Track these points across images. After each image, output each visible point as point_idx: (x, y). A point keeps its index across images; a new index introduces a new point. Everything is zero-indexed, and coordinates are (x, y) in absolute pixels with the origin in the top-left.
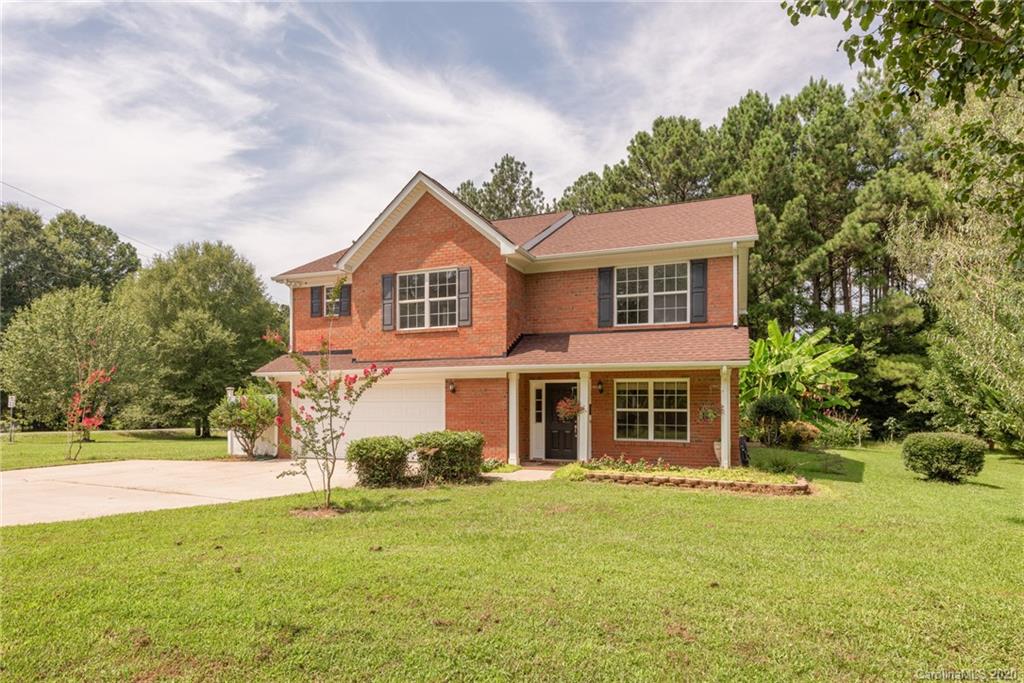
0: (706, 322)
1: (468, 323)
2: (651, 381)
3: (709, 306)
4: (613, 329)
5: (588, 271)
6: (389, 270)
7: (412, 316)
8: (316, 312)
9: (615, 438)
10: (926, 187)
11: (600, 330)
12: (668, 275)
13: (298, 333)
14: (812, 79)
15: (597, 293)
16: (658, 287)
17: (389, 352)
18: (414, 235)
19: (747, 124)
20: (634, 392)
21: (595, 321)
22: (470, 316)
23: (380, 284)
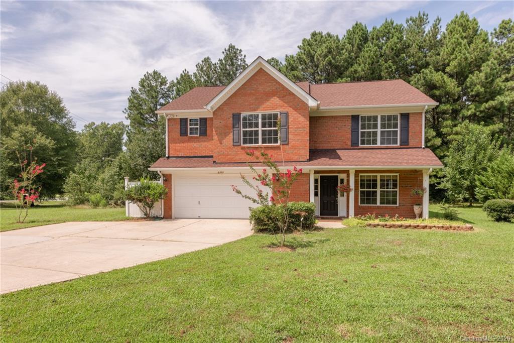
0: (408, 145)
1: (287, 143)
2: (379, 175)
3: (410, 137)
4: (359, 148)
5: (345, 116)
6: (236, 111)
7: (250, 137)
8: (183, 133)
9: (359, 205)
10: (443, 79)
11: (352, 148)
12: (389, 120)
13: (171, 146)
14: (386, 19)
15: (350, 128)
16: (383, 126)
17: (237, 158)
18: (252, 92)
19: (358, 40)
20: (370, 180)
21: (349, 143)
22: (287, 138)
23: (232, 119)
